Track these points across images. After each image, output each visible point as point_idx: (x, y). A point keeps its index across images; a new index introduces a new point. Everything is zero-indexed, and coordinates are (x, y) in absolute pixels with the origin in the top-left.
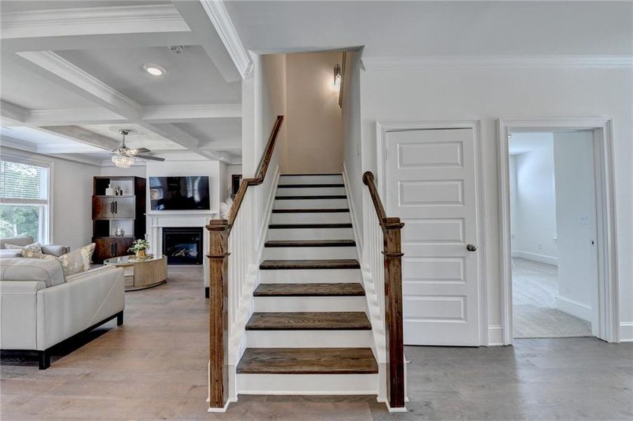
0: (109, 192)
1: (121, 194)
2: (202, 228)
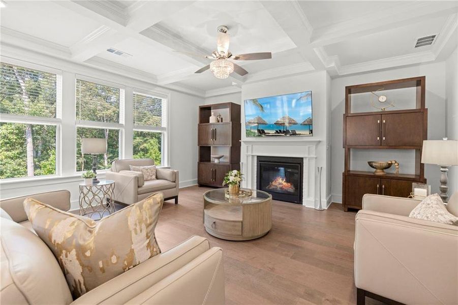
0: (212, 119)
1: (222, 121)
2: (302, 158)
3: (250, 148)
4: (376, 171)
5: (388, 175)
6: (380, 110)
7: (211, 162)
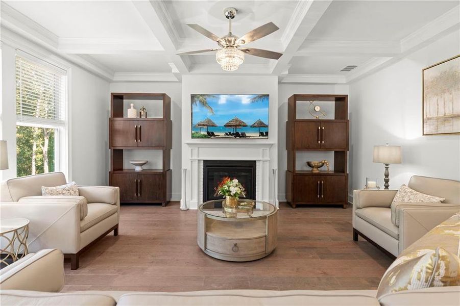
0: (132, 113)
2: (255, 162)
3: (196, 151)
4: (312, 170)
5: (321, 173)
6: (315, 118)
7: (124, 171)
